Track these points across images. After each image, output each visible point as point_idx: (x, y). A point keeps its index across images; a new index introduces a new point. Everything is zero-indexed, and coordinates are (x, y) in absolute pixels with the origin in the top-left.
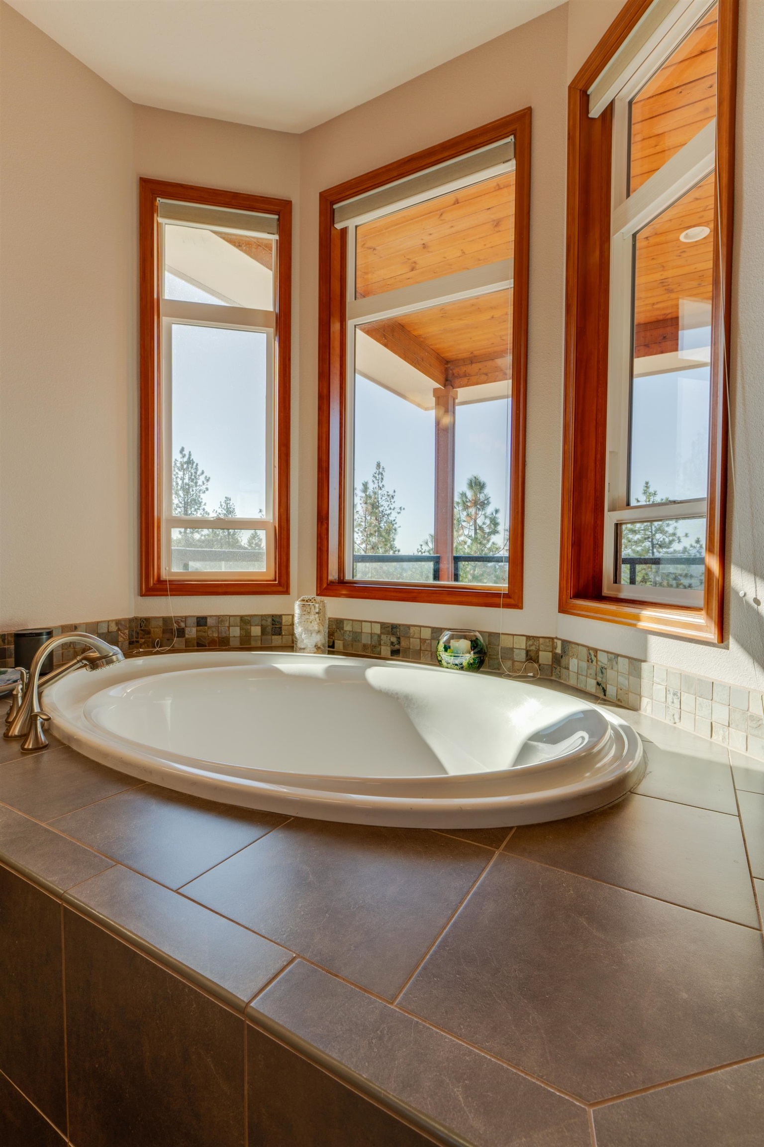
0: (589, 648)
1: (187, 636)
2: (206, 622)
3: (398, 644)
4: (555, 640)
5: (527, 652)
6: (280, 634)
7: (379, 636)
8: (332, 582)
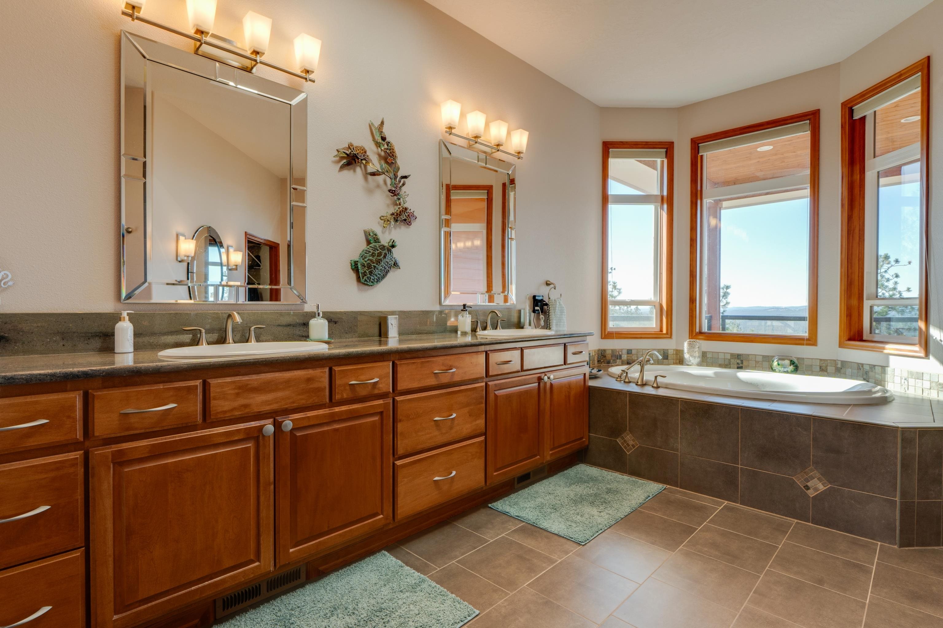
0: (858, 364)
1: (622, 359)
2: (632, 352)
3: (741, 364)
4: (837, 361)
5: (820, 367)
6: (667, 359)
7: (730, 360)
8: (697, 333)
